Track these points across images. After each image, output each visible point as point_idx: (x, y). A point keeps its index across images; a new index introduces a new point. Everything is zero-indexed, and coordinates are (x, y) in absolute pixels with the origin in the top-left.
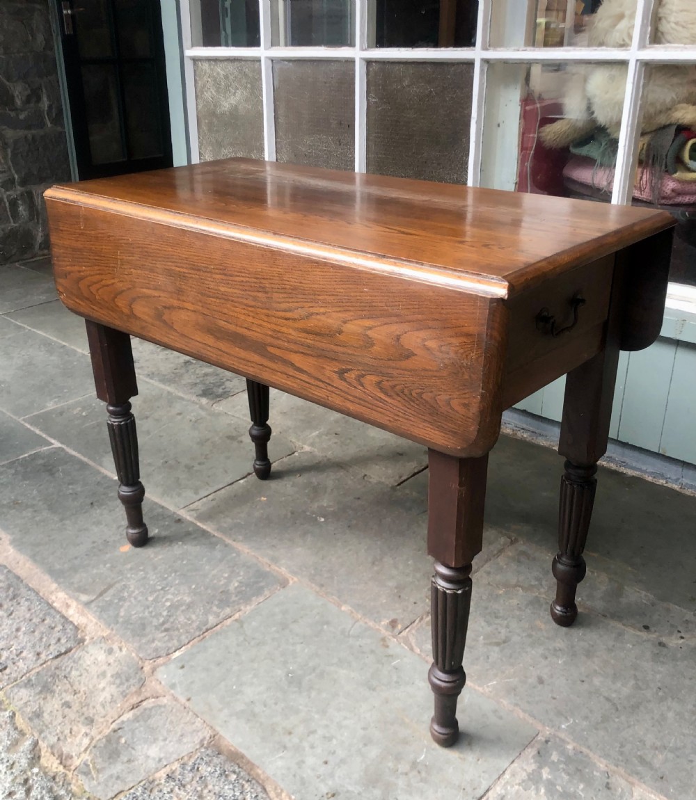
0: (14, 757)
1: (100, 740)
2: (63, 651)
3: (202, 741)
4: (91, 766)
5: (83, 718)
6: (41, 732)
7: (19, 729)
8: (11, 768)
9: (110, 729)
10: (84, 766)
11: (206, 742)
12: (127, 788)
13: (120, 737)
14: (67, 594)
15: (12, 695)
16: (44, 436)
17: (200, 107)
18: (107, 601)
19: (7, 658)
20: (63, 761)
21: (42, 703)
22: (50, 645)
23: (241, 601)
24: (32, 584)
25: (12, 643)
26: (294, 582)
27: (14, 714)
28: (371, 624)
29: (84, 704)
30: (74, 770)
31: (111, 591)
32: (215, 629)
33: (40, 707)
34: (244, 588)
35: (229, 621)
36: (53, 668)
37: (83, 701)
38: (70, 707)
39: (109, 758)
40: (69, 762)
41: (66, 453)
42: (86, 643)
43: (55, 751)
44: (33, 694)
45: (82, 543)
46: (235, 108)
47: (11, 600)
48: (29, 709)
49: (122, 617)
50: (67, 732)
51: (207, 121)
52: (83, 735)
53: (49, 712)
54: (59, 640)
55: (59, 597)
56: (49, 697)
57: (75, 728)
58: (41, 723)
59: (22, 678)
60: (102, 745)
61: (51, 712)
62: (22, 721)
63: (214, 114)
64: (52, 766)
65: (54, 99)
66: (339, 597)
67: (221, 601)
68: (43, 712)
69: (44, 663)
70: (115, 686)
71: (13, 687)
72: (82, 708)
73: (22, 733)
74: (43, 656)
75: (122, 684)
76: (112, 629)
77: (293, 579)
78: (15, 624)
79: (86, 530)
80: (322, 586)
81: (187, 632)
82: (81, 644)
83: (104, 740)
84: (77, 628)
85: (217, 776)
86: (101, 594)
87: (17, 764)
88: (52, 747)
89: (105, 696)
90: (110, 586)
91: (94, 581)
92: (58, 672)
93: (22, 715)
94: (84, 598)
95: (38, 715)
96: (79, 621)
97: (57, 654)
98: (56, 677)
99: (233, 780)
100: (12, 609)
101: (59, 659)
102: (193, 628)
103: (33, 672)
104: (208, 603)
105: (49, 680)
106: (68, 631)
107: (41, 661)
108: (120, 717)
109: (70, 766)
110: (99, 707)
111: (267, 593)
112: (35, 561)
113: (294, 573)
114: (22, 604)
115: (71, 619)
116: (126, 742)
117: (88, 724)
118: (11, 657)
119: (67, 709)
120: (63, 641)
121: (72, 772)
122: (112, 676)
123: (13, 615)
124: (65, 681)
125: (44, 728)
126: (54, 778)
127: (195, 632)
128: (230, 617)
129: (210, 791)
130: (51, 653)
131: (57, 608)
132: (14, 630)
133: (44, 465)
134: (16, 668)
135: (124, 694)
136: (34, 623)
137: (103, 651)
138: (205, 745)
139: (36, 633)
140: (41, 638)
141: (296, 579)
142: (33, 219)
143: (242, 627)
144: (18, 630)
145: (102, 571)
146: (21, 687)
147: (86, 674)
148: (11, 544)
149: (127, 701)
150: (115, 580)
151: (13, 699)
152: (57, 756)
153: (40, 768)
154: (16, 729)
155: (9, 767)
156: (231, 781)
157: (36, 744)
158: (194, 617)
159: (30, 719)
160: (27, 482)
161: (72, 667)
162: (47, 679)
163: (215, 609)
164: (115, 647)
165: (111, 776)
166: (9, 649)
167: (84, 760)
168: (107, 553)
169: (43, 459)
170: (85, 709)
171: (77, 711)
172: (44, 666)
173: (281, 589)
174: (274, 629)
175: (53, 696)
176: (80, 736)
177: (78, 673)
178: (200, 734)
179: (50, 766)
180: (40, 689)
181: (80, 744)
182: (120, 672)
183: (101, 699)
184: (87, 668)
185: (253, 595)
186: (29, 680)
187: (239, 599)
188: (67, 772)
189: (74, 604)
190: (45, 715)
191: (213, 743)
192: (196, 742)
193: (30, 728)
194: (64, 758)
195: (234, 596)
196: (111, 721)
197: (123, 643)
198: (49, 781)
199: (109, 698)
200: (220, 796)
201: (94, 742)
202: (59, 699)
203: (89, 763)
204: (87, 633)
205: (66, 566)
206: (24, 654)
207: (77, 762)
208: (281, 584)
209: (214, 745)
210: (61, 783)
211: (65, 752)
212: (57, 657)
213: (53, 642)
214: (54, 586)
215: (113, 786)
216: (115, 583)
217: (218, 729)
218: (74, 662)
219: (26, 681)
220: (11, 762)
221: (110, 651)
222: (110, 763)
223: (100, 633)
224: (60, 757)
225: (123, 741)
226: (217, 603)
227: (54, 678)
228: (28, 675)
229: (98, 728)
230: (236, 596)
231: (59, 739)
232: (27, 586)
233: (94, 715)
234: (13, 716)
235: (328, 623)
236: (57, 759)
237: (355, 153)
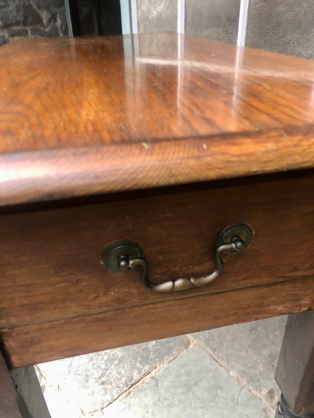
17: (139, 15)
23: (157, 359)
26: (195, 345)
28: (254, 391)
32: (137, 384)
34: (159, 347)
35: (148, 377)
46: (160, 14)
51: (143, 24)
63: (147, 19)
65: (64, 20)
66: (228, 362)
67: (142, 357)
77: (193, 341)
80: (214, 350)
81: (118, 387)
102: (122, 383)
104: (133, 359)
111: (175, 353)
127: (123, 388)
128: (149, 373)
141: (195, 342)
143: (157, 385)
158: (123, 372)
163: (138, 364)
173: (185, 350)
174: (180, 390)
185: (165, 354)
187: (156, 357)
195: (152, 353)
208: (185, 345)
226: (139, 359)
230: (153, 354)
235: (220, 388)
237: (237, 39)
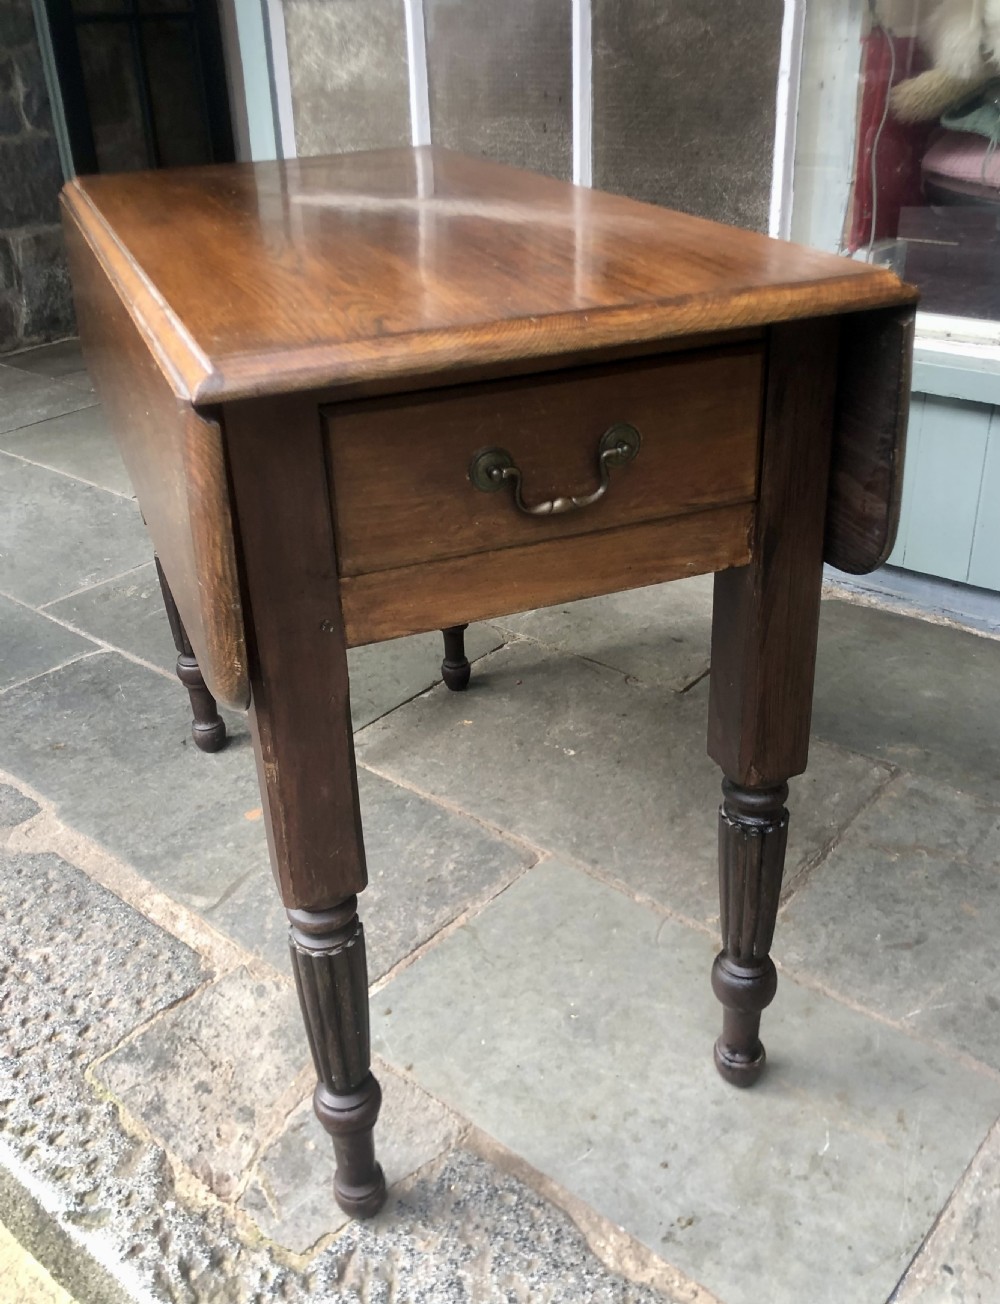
0: (129, 1184)
1: (271, 1146)
2: (180, 996)
3: (446, 1138)
4: (265, 1192)
5: (235, 1109)
6: (167, 1137)
7: (129, 1135)
8: (127, 1205)
9: (286, 1127)
10: (254, 1194)
11: (453, 1141)
12: (333, 1228)
13: (305, 1140)
14: (170, 897)
15: (106, 1075)
16: (83, 634)
17: (297, 81)
18: (239, 906)
19: (87, 1012)
20: (215, 1186)
21: (160, 1086)
22: (155, 985)
23: (465, 894)
24: (108, 883)
25: (89, 985)
26: (548, 858)
27: (115, 1107)
28: (690, 922)
29: (232, 1085)
30: (236, 1202)
31: (244, 888)
32: (429, 943)
33: (157, 1095)
34: (465, 872)
35: (451, 929)
36: (168, 1026)
37: (229, 1078)
38: (210, 1092)
39: (294, 1177)
40: (225, 1188)
41: (126, 662)
42: (216, 979)
43: (198, 1171)
44: (142, 1072)
45: (179, 809)
46: (360, 79)
47: (75, 912)
48: (139, 1098)
49: (269, 931)
50: (212, 1135)
51: (309, 104)
52: (241, 1139)
53: (174, 1101)
54: (170, 976)
55: (157, 904)
56: (170, 1077)
57: (224, 1128)
58: (165, 1122)
59: (117, 1044)
60: (277, 1155)
61: (179, 1101)
62: (132, 1120)
63: (322, 90)
64: (196, 1196)
65: (37, 82)
66: (628, 880)
67: (431, 895)
68: (165, 1102)
69: (152, 1017)
70: (280, 1051)
71: (106, 1061)
72: (230, 1092)
73: (135, 1142)
74: (147, 1005)
75: (290, 1046)
76: (258, 954)
77: (543, 853)
78: (90, 952)
79: (183, 786)
80: (594, 862)
81: (385, 951)
82: (209, 981)
83: (279, 1145)
84: (196, 954)
85: (483, 1198)
86: (227, 895)
87: (135, 1196)
88: (191, 1162)
89: (265, 1069)
90: (241, 880)
91: (212, 873)
92: (178, 1032)
93: (131, 1109)
94: (200, 902)
95: (157, 1107)
96: (197, 942)
97: (170, 1000)
98: (176, 1042)
99: (513, 1204)
100: (80, 926)
101: (176, 1009)
102: (394, 944)
103: (136, 1033)
104: (410, 899)
105: (166, 1046)
106: (183, 959)
107: (144, 1015)
108: (298, 1104)
109: (229, 1193)
110: (258, 1089)
111: (505, 878)
112: (105, 843)
113: (545, 843)
114: (95, 918)
115: (183, 939)
116: (316, 1148)
117: (245, 1121)
118: (93, 1009)
119: (205, 1094)
120: (177, 977)
121: (233, 1204)
122: (272, 1034)
123: (84, 936)
124: (192, 1046)
125: (172, 1129)
126: (204, 1217)
127: (398, 951)
128: (453, 921)
129: (477, 1227)
130: (161, 1000)
131: (157, 923)
132: (90, 962)
133: (93, 682)
134: (105, 1028)
135: (298, 1064)
136: (122, 949)
137: (248, 992)
138: (453, 1146)
139: (129, 966)
140: (139, 975)
141: (548, 853)
142: (12, 284)
143: (475, 937)
144: (96, 962)
145: (222, 855)
146: (119, 1061)
147: (227, 1033)
148: (59, 816)
149: (304, 1076)
150: (248, 869)
151: (110, 1082)
152: (202, 1177)
153: (176, 1199)
154: (123, 1134)
155: (123, 1203)
156: (510, 1207)
157: (162, 1158)
158: (391, 925)
159: (146, 1116)
160: (69, 712)
161: (200, 1023)
162: (162, 1045)
163: (423, 909)
164: (268, 983)
165: (303, 1209)
166: (87, 996)
167: (251, 1182)
168: (224, 824)
169: (89, 671)
170: (235, 1093)
171: (224, 1098)
172: (153, 1021)
173: (528, 871)
174: (530, 939)
175: (177, 1074)
176: (236, 1141)
177: (212, 1032)
178: (440, 1126)
179: (192, 1195)
180: (152, 1062)
181: (237, 1157)
182: (284, 1026)
183: (260, 1076)
184: (227, 1022)
185: (483, 883)
186: (132, 1048)
187: (463, 890)
188: (225, 1205)
189: (183, 913)
190: (169, 1106)
191: (465, 1140)
192: (437, 1141)
193: (147, 1131)
194: (214, 1180)
195: (451, 886)
196: (284, 1112)
197: (280, 976)
198: (196, 1223)
199: (273, 1072)
200: (496, 1235)
201: (262, 1149)
202: (188, 1078)
203: (260, 1188)
204: (216, 961)
205: (159, 848)
206: (114, 1004)
207: (238, 1187)
208: (525, 862)
209: (467, 1145)
210: (218, 1226)
211: (214, 1171)
212: (171, 1006)
213: (161, 979)
214: (145, 884)
215: (309, 1227)
216: (248, 874)
217: (470, 1116)
218: (202, 1012)
219: (126, 1050)
220: (125, 1192)
221: (261, 991)
222: (296, 1187)
223: (237, 962)
224: (208, 1178)
225: (311, 1146)
226: (425, 899)
227: (172, 1043)
228: (127, 1039)
229: (264, 1126)
230: (455, 886)
231: (200, 1148)
232: (98, 886)
233: (253, 1104)
234: (114, 1112)
235: (617, 924)
236: (203, 1183)
237: (572, 142)
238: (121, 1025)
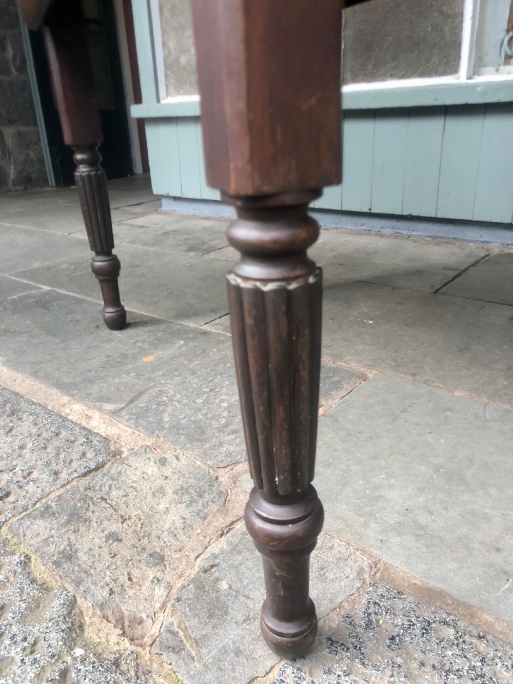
0: (36, 630)
1: (184, 587)
2: (93, 467)
3: (360, 572)
4: (181, 634)
5: (145, 555)
6: (78, 583)
7: (39, 583)
8: (32, 652)
9: (197, 569)
10: (170, 636)
11: (366, 576)
12: (261, 671)
13: (218, 580)
14: (86, 405)
15: (21, 530)
16: (33, 284)
18: (141, 408)
19: (10, 482)
20: (127, 629)
21: (73, 537)
22: (71, 461)
24: (36, 399)
25: (14, 463)
26: (375, 375)
27: (28, 557)
28: (507, 406)
29: (141, 535)
30: (151, 646)
31: (145, 397)
33: (69, 545)
36: (82, 489)
37: (139, 529)
38: (120, 541)
39: (211, 616)
40: (138, 631)
41: (58, 294)
42: (123, 456)
43: (109, 613)
44: (55, 526)
45: (94, 358)
47: (9, 416)
48: (52, 548)
49: (167, 422)
50: (123, 579)
52: (152, 582)
53: (86, 549)
54: (84, 454)
55: (75, 410)
56: (82, 529)
57: (135, 573)
58: (76, 568)
59: (34, 505)
60: (191, 596)
61: (90, 549)
62: (43, 568)
64: (108, 641)
65: (19, 48)
68: (76, 551)
69: (67, 483)
70: (184, 505)
71: (23, 518)
72: (139, 540)
73: (45, 588)
74: (64, 475)
75: (192, 501)
76: (158, 437)
77: (371, 372)
78: (18, 441)
79: (97, 347)
80: (414, 375)
82: (118, 457)
83: (191, 586)
84: (106, 440)
85: (418, 632)
86: (131, 402)
87: (42, 642)
88: (102, 606)
89: (172, 519)
90: (141, 394)
91: (118, 390)
92: (90, 494)
93: (42, 557)
94: (109, 407)
95: (69, 556)
96: (107, 432)
97: (84, 471)
98: (88, 501)
99: (452, 637)
100: (11, 425)
101: (89, 478)
103: (52, 496)
105: (79, 505)
106: (95, 442)
107: (61, 482)
108: (206, 548)
109: (143, 637)
110: (165, 536)
111: (347, 386)
112: (37, 377)
114: (24, 418)
115: (96, 431)
116: (230, 588)
117: (156, 565)
118: (15, 479)
119: (116, 543)
120: (90, 455)
121: (148, 648)
122: (176, 492)
123: (14, 431)
124: (104, 504)
125: (83, 575)
126: (117, 664)
129: (422, 664)
130: (76, 471)
131: (74, 421)
132: (16, 447)
133: (37, 302)
134: (24, 493)
135: (202, 514)
136: (45, 438)
137: (152, 463)
138: (368, 581)
139: (49, 450)
140: (58, 454)
141: (375, 372)
143: (336, 421)
144: (22, 447)
145: (126, 380)
146: (35, 518)
147: (135, 493)
148: (4, 365)
149: (209, 524)
150: (146, 387)
151: (24, 535)
152: (113, 621)
153: (85, 647)
154: (33, 581)
155: (28, 651)
156: (449, 640)
157: (72, 604)
159: (57, 564)
160: (19, 315)
161: (110, 487)
162: (75, 504)
164: (169, 456)
165: (224, 651)
166: (12, 470)
167: (165, 623)
168: (128, 364)
169: (34, 298)
170: (145, 541)
171: (133, 546)
172: (68, 487)
173: (362, 382)
175: (90, 527)
176: (148, 583)
177: (121, 493)
178: (350, 562)
179: (103, 640)
180: (66, 518)
181: (149, 599)
182: (185, 486)
183: (167, 526)
184: (134, 485)
185: (331, 390)
186: (48, 508)
188: (140, 649)
189: (97, 415)
190: (80, 554)
191: (378, 575)
192: (351, 577)
193: (58, 578)
194: (127, 624)
196: (193, 556)
197: (178, 451)
198: (107, 670)
199: (179, 523)
200: (448, 672)
201: (174, 591)
202: (99, 530)
203: (176, 629)
204: (123, 444)
205: (78, 378)
206: (35, 475)
207: (153, 629)
208: (359, 378)
209: (381, 579)
210: (133, 673)
211: (126, 613)
212: (85, 475)
213: (75, 457)
214: (66, 399)
215: (233, 670)
216: (147, 390)
217: (376, 552)
218: (112, 479)
219: (42, 509)
220: (31, 640)
221: (163, 462)
222: (215, 627)
223: (140, 443)
224: (120, 622)
225: (224, 585)
227: (85, 501)
228: (44, 501)
229: (175, 569)
231: (112, 592)
232: (29, 401)
233: (162, 550)
234: (26, 562)
235: (449, 410)
236: (115, 627)
238: (39, 491)
